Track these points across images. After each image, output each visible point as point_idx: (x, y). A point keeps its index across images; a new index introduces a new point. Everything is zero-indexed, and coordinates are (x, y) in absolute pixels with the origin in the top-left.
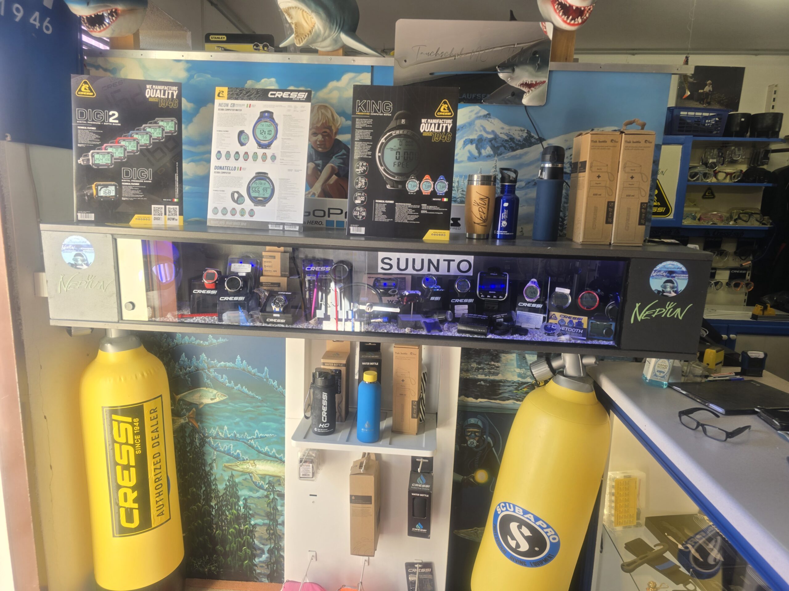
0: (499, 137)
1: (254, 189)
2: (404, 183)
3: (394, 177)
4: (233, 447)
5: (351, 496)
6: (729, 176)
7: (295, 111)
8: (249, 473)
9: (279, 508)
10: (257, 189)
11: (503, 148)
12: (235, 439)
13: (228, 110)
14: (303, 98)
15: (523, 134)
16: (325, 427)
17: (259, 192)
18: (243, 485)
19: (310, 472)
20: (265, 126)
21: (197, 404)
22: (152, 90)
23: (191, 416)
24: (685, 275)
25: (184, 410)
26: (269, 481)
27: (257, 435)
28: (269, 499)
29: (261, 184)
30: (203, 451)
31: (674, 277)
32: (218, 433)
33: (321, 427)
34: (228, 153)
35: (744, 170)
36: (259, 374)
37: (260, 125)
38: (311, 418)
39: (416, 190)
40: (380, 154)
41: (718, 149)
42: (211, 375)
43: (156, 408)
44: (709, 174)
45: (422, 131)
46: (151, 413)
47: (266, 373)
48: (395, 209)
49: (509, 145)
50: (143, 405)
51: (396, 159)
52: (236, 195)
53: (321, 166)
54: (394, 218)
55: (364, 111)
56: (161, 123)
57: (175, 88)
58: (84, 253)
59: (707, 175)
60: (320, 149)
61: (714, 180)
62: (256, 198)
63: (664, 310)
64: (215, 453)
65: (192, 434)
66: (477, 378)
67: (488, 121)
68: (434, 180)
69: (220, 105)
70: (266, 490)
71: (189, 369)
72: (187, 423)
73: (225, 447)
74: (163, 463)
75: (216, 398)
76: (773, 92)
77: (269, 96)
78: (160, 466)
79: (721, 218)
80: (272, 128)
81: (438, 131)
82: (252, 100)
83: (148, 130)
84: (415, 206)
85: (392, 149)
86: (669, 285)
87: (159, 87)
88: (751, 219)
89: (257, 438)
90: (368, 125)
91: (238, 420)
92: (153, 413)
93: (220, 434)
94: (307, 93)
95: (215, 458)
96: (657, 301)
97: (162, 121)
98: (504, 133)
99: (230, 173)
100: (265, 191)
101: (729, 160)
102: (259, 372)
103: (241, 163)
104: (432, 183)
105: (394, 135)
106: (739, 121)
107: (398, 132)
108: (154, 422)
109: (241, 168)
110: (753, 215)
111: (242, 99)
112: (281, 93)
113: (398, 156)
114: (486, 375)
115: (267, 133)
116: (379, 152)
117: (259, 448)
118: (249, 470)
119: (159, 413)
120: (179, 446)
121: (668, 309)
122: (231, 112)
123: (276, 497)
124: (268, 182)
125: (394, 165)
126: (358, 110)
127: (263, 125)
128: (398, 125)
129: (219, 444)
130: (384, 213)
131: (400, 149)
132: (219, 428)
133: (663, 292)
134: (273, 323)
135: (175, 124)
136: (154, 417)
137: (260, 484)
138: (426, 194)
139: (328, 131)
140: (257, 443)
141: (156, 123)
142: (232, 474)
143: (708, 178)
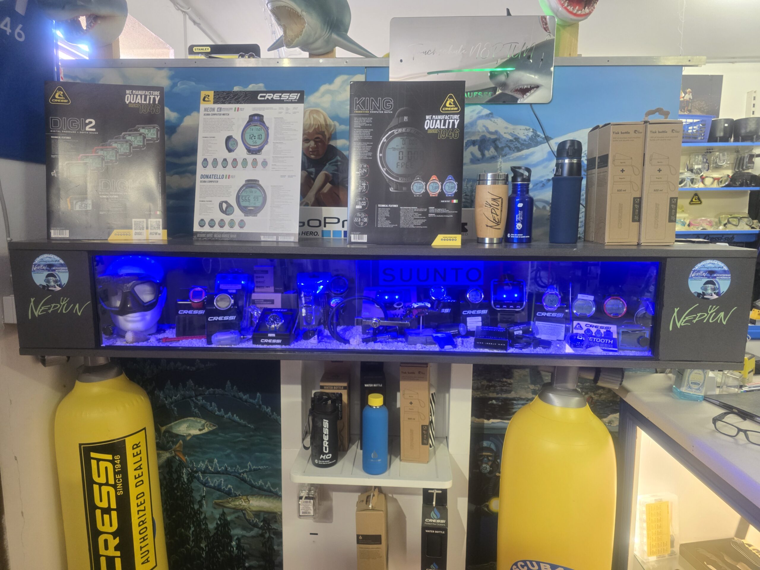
0: (503, 137)
1: (244, 198)
2: (408, 185)
3: (397, 179)
4: (224, 482)
5: (358, 536)
6: (716, 181)
7: (287, 113)
8: (242, 510)
9: (276, 547)
10: (247, 198)
11: (507, 149)
12: (225, 472)
13: (215, 114)
14: (296, 99)
15: (528, 134)
16: (327, 458)
17: (249, 201)
18: (235, 524)
19: (311, 510)
20: (255, 130)
21: (184, 436)
22: (132, 96)
23: (178, 449)
24: (727, 275)
25: (171, 443)
26: (264, 518)
27: (250, 467)
28: (265, 538)
29: (252, 192)
30: (191, 487)
31: (715, 277)
32: (207, 467)
33: (322, 458)
34: (215, 160)
35: (731, 175)
36: (251, 400)
37: (249, 129)
38: (310, 448)
39: (422, 192)
40: (381, 155)
41: (703, 155)
42: (199, 403)
43: (140, 443)
44: (696, 179)
45: (426, 128)
46: (133, 449)
47: (259, 399)
48: (400, 213)
49: (514, 145)
50: (124, 440)
51: (399, 159)
52: (224, 206)
53: (314, 174)
54: (399, 224)
55: (363, 109)
56: (142, 131)
57: (157, 93)
58: (57, 273)
59: (695, 181)
60: (313, 156)
61: (701, 185)
62: (246, 207)
63: (706, 315)
64: (205, 489)
65: (179, 469)
66: (488, 396)
67: (491, 121)
68: (442, 180)
69: (206, 110)
70: (260, 528)
71: (175, 398)
72: (174, 457)
73: (216, 482)
74: (147, 505)
75: (204, 429)
76: (753, 98)
77: (259, 98)
78: (145, 507)
79: (710, 223)
80: (262, 132)
81: (444, 127)
82: (241, 103)
83: (128, 138)
84: (421, 210)
85: (394, 149)
86: (710, 286)
87: (140, 92)
88: (740, 223)
89: (250, 470)
90: (367, 123)
91: (229, 451)
92: (136, 448)
93: (210, 467)
94: (299, 94)
95: (204, 494)
96: (698, 304)
97: (143, 128)
98: (508, 133)
99: (218, 182)
100: (256, 200)
101: (714, 165)
102: (250, 398)
103: (229, 170)
104: (440, 184)
105: (396, 133)
106: (722, 127)
107: (400, 130)
108: (137, 458)
109: (229, 176)
110: (742, 219)
111: (230, 103)
112: (272, 95)
113: (401, 156)
114: (498, 394)
115: (257, 137)
116: (380, 152)
117: (253, 482)
118: (241, 507)
119: (143, 448)
120: (165, 483)
121: (710, 313)
122: (218, 117)
123: (272, 536)
124: (260, 190)
125: (397, 165)
126: (356, 109)
127: (252, 130)
128: (400, 123)
129: (209, 479)
130: (388, 219)
131: (403, 148)
132: (208, 461)
133: (704, 294)
134: (268, 344)
135: (158, 130)
136: (137, 452)
137: (255, 521)
138: (434, 196)
139: (320, 136)
140: (250, 476)
141: (137, 130)
142: (223, 512)
143: (695, 183)
